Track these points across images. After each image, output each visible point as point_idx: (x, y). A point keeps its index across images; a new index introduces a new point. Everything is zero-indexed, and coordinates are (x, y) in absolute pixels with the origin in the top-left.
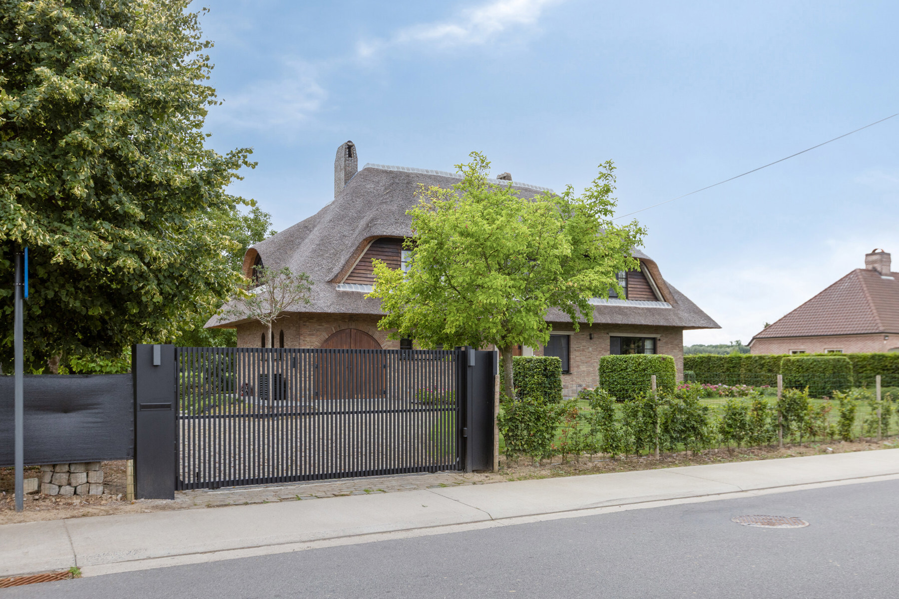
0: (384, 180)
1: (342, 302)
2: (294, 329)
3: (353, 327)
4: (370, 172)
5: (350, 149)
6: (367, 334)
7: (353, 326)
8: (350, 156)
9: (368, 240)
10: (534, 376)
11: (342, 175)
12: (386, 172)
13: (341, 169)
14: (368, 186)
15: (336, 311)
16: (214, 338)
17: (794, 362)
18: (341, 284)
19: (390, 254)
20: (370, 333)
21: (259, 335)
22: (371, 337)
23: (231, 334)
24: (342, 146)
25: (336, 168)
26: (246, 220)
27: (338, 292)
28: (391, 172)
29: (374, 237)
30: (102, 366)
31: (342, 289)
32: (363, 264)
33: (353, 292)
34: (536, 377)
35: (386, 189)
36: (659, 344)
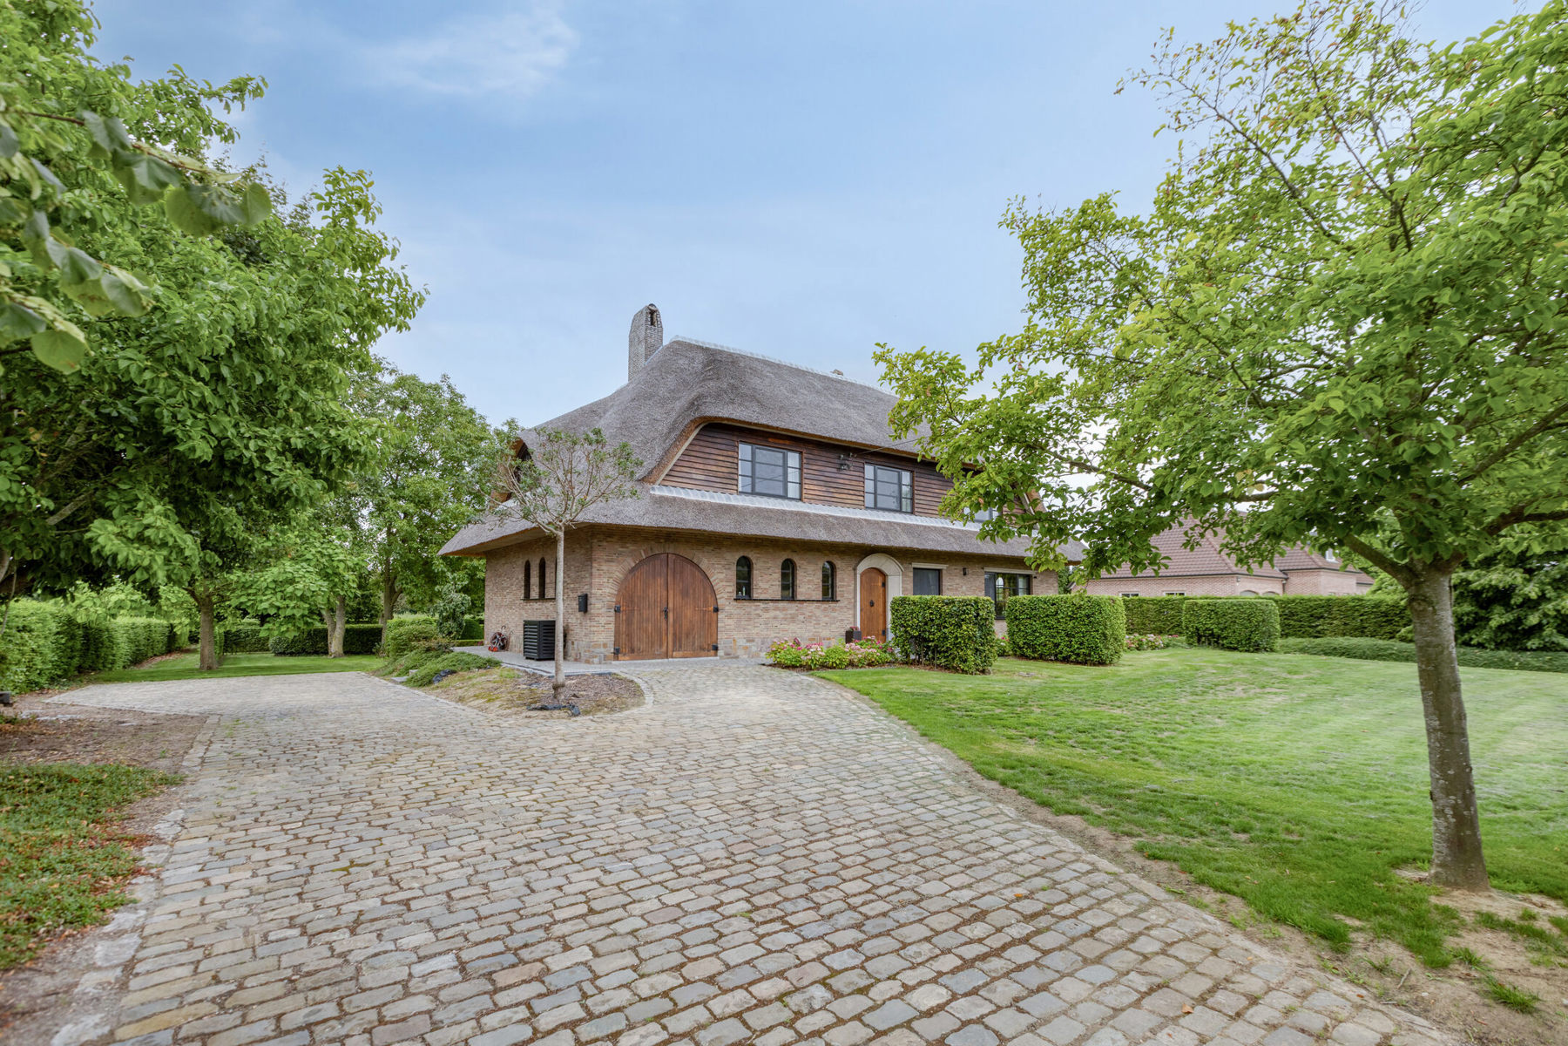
0: (701, 357)
1: (660, 511)
2: (583, 551)
3: (671, 551)
4: (681, 348)
5: (652, 314)
6: (691, 562)
7: (671, 549)
8: (652, 324)
9: (696, 422)
10: (960, 626)
11: (642, 349)
12: (701, 348)
13: (640, 342)
14: (681, 362)
15: (653, 524)
16: (453, 572)
17: (1202, 606)
18: (656, 486)
19: (723, 447)
20: (695, 561)
21: (521, 563)
22: (697, 566)
23: (476, 568)
24: (641, 312)
25: (631, 341)
26: (498, 433)
27: (652, 497)
28: (707, 349)
29: (705, 418)
30: (279, 608)
31: (657, 493)
32: (687, 458)
33: (674, 499)
34: (964, 627)
35: (705, 366)
36: (1035, 582)
